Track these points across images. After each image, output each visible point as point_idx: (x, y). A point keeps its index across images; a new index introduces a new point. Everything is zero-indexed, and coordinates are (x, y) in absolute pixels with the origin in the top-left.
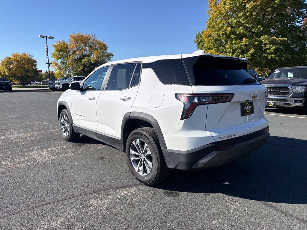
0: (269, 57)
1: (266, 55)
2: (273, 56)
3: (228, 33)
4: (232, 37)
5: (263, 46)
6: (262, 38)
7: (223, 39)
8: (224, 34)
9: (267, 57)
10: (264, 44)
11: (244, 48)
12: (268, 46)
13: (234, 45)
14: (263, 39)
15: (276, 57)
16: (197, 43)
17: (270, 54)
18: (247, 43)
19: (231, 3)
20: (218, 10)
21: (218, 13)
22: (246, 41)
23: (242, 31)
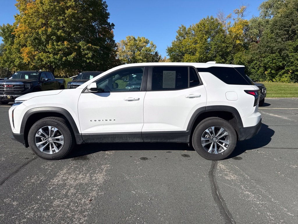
0: (88, 61)
1: (85, 59)
2: (91, 61)
3: (49, 33)
4: (53, 38)
5: (82, 51)
6: (80, 44)
7: (43, 38)
8: (44, 33)
9: (86, 61)
10: (83, 49)
11: (66, 50)
12: (86, 52)
13: (57, 47)
14: (82, 45)
15: (93, 62)
16: (4, 37)
17: (89, 58)
18: (69, 46)
19: (50, 5)
20: (35, 7)
21: (35, 10)
22: (68, 44)
23: (62, 34)
